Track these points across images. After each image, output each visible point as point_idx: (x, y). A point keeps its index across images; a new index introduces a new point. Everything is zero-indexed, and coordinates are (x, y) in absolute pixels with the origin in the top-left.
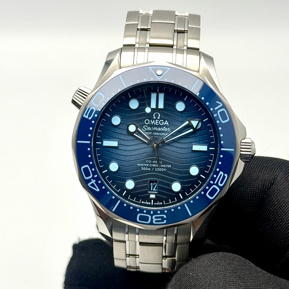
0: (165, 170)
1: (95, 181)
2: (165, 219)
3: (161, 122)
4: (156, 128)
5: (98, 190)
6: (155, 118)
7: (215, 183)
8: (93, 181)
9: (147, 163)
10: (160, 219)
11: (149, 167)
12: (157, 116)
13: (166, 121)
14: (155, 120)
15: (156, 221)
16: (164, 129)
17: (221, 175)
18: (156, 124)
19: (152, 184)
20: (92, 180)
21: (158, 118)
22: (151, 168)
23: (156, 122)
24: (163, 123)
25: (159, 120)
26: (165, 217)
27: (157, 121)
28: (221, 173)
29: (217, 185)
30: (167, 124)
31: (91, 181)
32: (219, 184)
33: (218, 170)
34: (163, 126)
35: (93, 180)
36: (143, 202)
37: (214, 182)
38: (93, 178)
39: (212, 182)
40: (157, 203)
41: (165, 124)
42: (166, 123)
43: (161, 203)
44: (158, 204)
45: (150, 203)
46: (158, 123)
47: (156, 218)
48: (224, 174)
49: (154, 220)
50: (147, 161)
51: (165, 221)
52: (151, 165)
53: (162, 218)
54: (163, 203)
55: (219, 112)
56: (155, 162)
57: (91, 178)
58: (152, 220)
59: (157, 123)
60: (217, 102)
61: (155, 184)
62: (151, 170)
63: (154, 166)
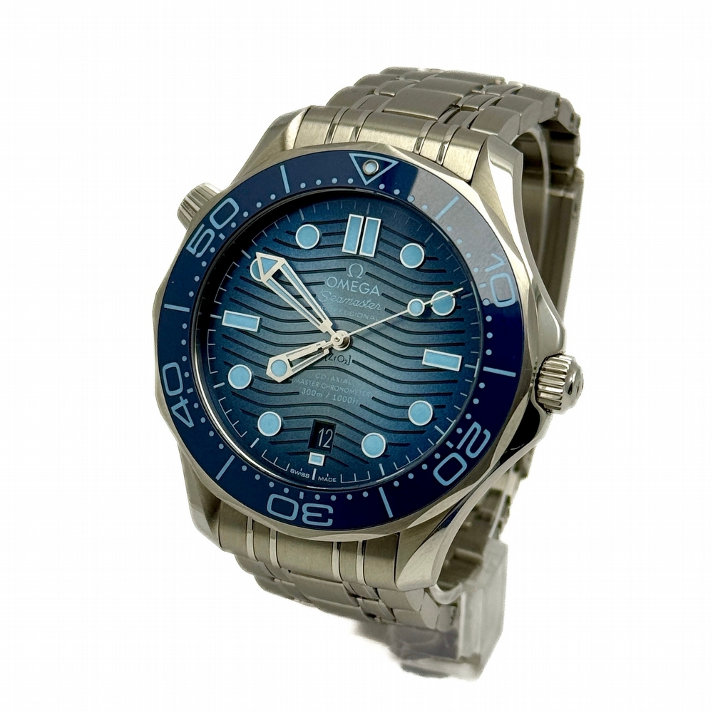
0: (355, 402)
1: (186, 401)
2: (330, 516)
3: (364, 287)
4: (349, 300)
5: (191, 424)
6: (351, 275)
7: (459, 447)
8: (183, 403)
9: (316, 380)
10: (320, 515)
11: (319, 389)
12: (356, 271)
13: (376, 287)
14: (351, 279)
15: (309, 518)
16: (368, 305)
17: (475, 430)
18: (352, 290)
20: (181, 398)
21: (358, 277)
22: (325, 392)
23: (353, 286)
24: (368, 290)
25: (361, 281)
26: (331, 510)
27: (355, 284)
28: (476, 425)
29: (462, 452)
30: (378, 293)
31: (180, 401)
32: (468, 452)
33: (469, 416)
34: (365, 297)
35: (184, 399)
36: (292, 471)
37: (456, 444)
38: (184, 394)
39: (450, 445)
40: (325, 477)
41: (372, 292)
42: (375, 291)
43: (334, 480)
44: (326, 479)
45: (307, 476)
46: (357, 289)
47: (309, 509)
48: (482, 430)
49: (306, 514)
50: (318, 376)
51: (330, 522)
52: (324, 386)
53: (324, 511)
54: (338, 479)
55: (493, 278)
56: (336, 379)
57: (179, 395)
58: (300, 513)
59: (354, 289)
61: (329, 432)
62: (324, 397)
63: (333, 388)
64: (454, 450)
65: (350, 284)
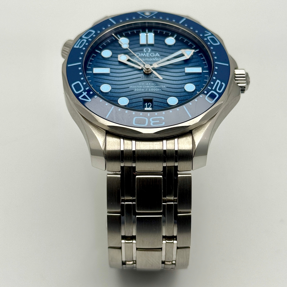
0: (160, 90)
1: (86, 93)
2: (163, 121)
3: (152, 54)
4: (147, 59)
5: (89, 100)
6: (145, 52)
8: (85, 94)
9: (140, 86)
10: (158, 121)
11: (142, 88)
12: (147, 50)
13: (157, 54)
14: (146, 53)
15: (153, 124)
16: (155, 59)
17: (218, 83)
18: (147, 56)
19: (146, 104)
20: (83, 92)
21: (149, 52)
22: (145, 89)
23: (147, 55)
25: (150, 53)
26: (163, 118)
27: (148, 54)
28: (218, 81)
30: (159, 55)
31: (83, 94)
32: (218, 90)
33: (214, 78)
34: (154, 57)
37: (212, 88)
38: (85, 91)
39: (209, 88)
41: (156, 55)
46: (150, 55)
47: (153, 120)
48: (221, 83)
49: (152, 122)
50: (140, 84)
51: (164, 123)
52: (144, 87)
53: (160, 120)
55: (208, 38)
56: (149, 84)
57: (83, 91)
58: (149, 122)
59: (148, 55)
60: (206, 32)
61: (150, 104)
62: (145, 90)
63: (148, 87)
64: (212, 90)
65: (146, 54)
